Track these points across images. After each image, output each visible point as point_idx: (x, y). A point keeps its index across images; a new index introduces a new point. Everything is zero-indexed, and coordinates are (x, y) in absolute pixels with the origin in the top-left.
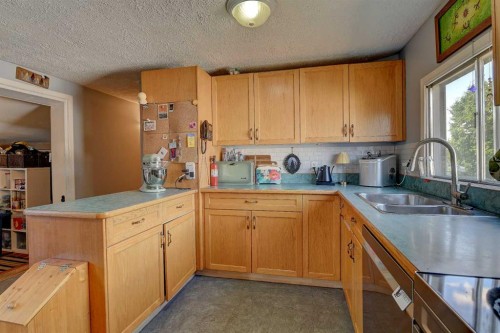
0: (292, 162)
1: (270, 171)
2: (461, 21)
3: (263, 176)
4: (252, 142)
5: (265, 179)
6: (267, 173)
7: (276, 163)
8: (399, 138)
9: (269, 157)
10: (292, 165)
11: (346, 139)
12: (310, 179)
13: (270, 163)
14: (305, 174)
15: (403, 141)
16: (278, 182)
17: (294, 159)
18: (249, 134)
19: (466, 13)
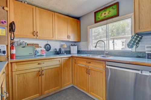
0: (48, 47)
1: (41, 50)
2: (103, 15)
3: (38, 52)
4: (35, 37)
5: (39, 54)
6: (40, 51)
7: (41, 47)
8: (79, 41)
9: (38, 45)
10: (48, 48)
11: (68, 40)
12: (54, 53)
13: (39, 47)
14: (53, 51)
15: (80, 42)
16: (45, 54)
17: (48, 46)
18: (33, 34)
19: (105, 14)
